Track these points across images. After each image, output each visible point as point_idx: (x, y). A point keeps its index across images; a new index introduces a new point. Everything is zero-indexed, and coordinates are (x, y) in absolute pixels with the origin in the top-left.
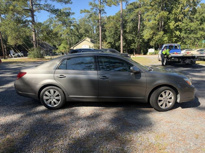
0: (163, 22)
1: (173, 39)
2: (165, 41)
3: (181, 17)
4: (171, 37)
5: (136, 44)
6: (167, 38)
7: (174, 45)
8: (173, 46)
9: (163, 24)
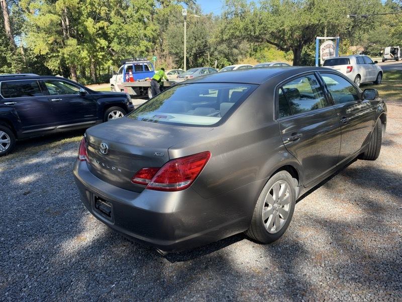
0: (67, 20)
1: (98, 54)
2: (83, 58)
3: (104, 11)
4: (94, 52)
5: (12, 67)
6: (86, 52)
7: (143, 63)
8: (142, 65)
9: (68, 23)
